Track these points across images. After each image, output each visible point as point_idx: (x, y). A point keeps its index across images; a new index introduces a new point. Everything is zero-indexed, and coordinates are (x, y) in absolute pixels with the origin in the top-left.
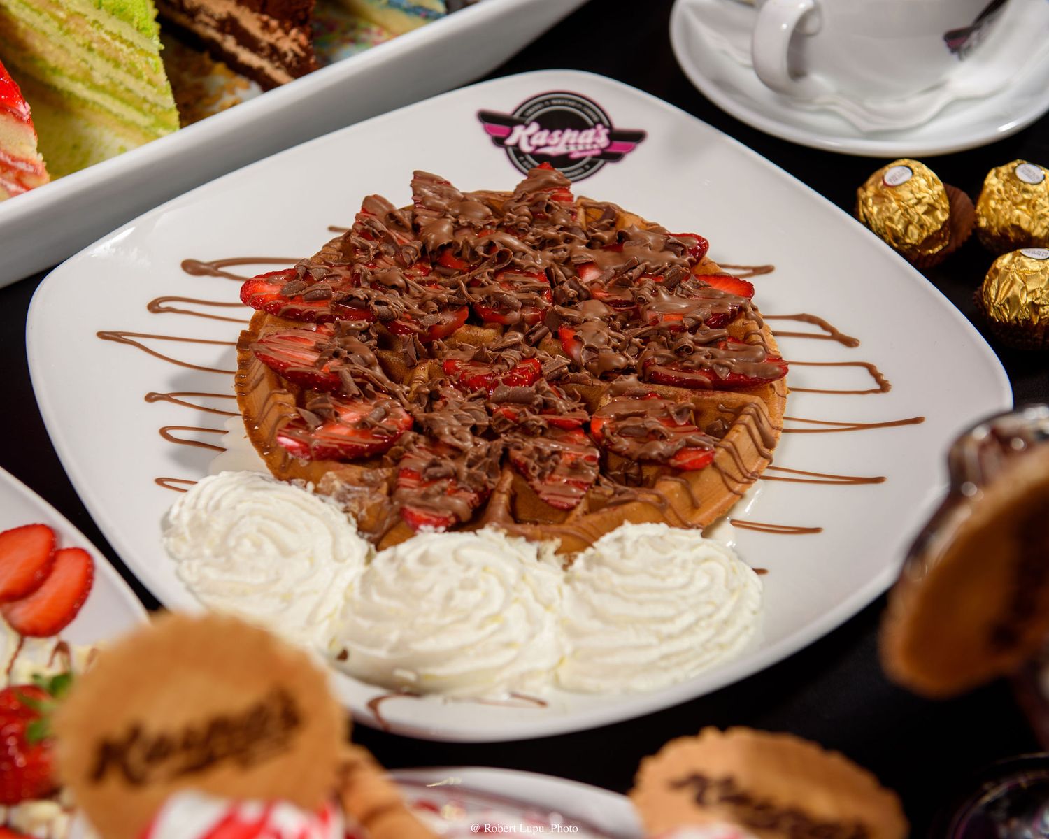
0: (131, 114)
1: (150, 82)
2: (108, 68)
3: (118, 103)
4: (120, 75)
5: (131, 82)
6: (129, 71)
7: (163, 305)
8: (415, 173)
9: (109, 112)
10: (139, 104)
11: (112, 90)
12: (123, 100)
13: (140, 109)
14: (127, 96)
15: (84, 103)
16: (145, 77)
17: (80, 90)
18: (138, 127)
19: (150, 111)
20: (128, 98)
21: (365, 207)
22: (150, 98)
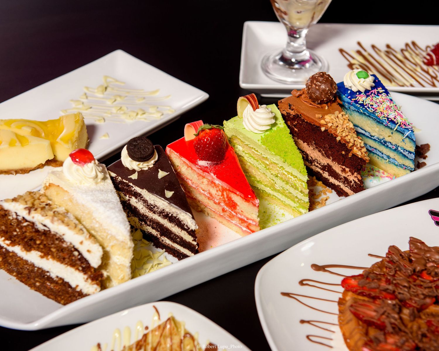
0: (288, 201)
1: (301, 192)
2: (283, 184)
3: (284, 197)
4: (288, 187)
5: (292, 190)
6: (292, 186)
7: (304, 282)
8: (410, 238)
9: (280, 200)
10: (293, 198)
11: (283, 192)
12: (286, 196)
13: (294, 201)
14: (288, 195)
15: (269, 195)
16: (300, 190)
17: (268, 190)
18: (291, 207)
19: (298, 202)
20: (289, 196)
21: (390, 250)
22: (299, 197)
